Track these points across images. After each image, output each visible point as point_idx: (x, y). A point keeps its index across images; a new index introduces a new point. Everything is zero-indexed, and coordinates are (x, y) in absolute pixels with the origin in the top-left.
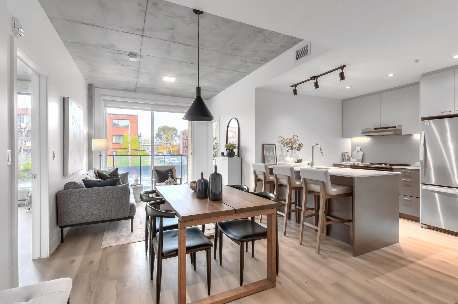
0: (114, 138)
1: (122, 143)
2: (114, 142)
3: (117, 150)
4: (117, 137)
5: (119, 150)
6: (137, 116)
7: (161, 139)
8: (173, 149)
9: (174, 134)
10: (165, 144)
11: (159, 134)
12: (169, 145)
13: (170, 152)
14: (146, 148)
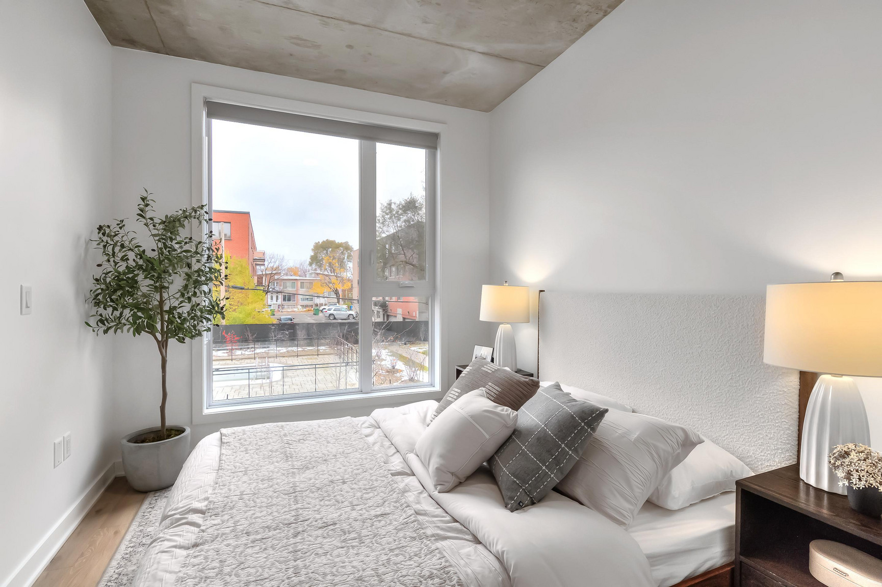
7: (320, 266)
8: (343, 286)
9: (346, 258)
10: (327, 275)
11: (317, 257)
12: (333, 279)
13: (336, 292)
14: (289, 284)
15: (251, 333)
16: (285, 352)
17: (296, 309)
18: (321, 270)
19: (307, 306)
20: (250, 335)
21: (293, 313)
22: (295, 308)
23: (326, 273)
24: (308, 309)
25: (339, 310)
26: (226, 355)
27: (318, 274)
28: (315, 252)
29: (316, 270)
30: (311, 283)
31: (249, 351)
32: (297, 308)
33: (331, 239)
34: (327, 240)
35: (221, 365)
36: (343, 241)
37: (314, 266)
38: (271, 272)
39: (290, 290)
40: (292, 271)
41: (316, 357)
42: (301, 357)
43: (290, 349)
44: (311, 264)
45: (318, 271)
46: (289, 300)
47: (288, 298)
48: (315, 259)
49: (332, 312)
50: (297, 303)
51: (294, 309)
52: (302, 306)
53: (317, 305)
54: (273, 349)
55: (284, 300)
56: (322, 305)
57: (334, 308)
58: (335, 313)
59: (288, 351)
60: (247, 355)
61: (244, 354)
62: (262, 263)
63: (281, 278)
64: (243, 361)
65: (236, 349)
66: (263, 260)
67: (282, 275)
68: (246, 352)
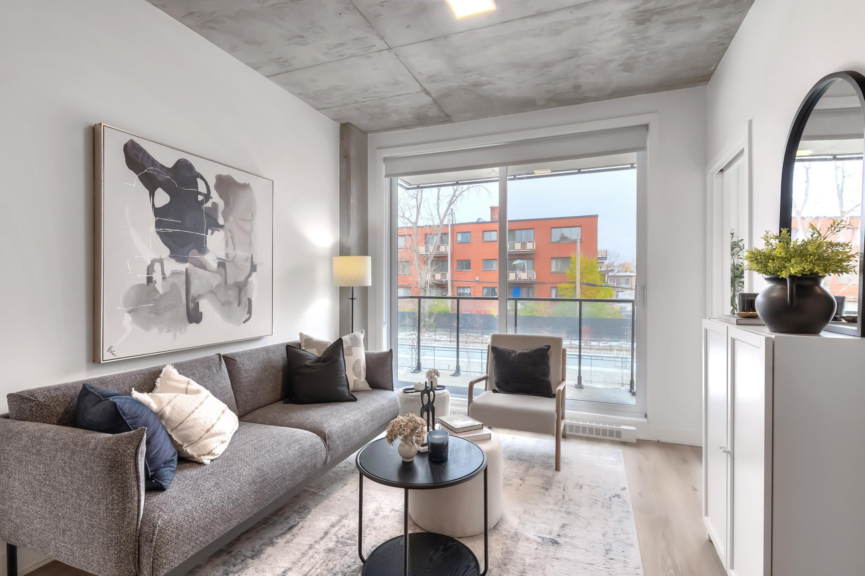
0: (554, 263)
1: (567, 271)
2: (553, 270)
3: (558, 285)
4: (560, 262)
5: (560, 285)
6: (596, 216)
14: (622, 280)
31: (602, 343)
35: (583, 353)
38: (606, 269)
39: (624, 286)
40: (623, 267)
60: (602, 346)
61: (599, 345)
62: (603, 261)
63: (616, 275)
64: (600, 351)
65: (591, 340)
66: (605, 258)
67: (616, 272)
68: (600, 344)
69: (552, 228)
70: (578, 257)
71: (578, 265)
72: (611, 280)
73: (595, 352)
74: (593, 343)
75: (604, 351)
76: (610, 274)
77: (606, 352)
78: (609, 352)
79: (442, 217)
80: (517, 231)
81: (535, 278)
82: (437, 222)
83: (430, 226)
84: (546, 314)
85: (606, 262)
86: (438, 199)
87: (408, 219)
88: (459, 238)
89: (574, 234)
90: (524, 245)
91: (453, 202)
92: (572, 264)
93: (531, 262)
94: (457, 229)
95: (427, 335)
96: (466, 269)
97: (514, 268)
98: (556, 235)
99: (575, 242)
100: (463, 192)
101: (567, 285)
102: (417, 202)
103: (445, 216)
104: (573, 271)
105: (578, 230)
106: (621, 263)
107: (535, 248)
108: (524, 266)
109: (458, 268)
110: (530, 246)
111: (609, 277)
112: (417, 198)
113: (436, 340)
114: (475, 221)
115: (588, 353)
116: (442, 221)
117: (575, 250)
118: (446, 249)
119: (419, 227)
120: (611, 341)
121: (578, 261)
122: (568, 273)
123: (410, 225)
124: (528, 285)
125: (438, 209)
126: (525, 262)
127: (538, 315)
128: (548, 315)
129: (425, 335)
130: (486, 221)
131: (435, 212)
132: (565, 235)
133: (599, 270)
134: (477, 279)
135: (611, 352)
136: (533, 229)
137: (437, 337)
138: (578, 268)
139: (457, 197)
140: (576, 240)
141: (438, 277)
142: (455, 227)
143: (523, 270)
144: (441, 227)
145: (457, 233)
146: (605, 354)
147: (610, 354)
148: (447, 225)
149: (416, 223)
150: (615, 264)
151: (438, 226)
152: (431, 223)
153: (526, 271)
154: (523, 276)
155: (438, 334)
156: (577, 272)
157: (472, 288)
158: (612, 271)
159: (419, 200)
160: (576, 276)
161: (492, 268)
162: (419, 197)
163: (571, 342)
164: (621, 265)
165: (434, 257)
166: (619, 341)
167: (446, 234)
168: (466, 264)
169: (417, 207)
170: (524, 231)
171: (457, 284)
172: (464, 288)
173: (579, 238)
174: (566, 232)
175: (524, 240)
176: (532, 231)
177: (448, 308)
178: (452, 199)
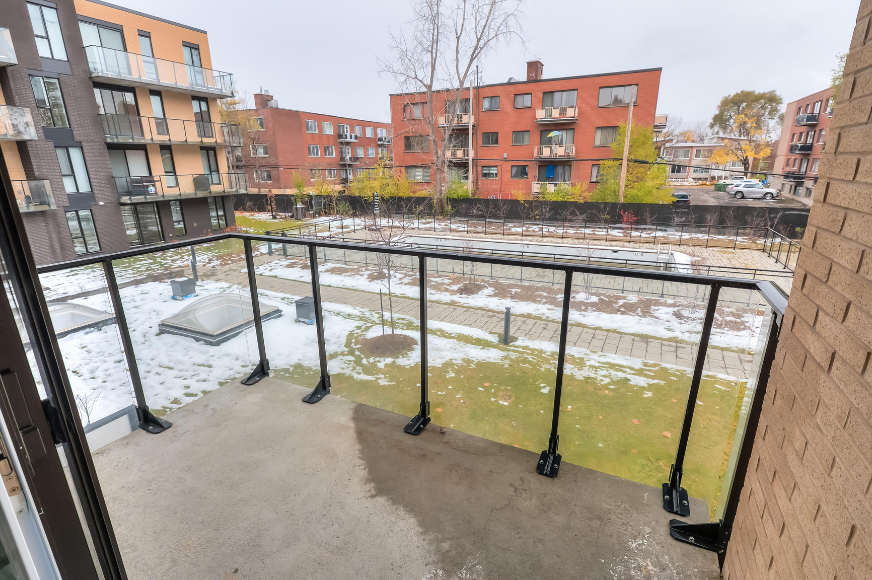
0: (599, 134)
1: (613, 145)
2: (598, 142)
4: (605, 133)
5: (603, 162)
7: (724, 128)
8: (756, 153)
9: (767, 113)
10: (736, 140)
11: (723, 116)
12: (744, 145)
13: (745, 162)
14: (681, 152)
15: (650, 213)
16: (688, 239)
17: (685, 183)
18: (724, 133)
19: (700, 179)
20: (648, 216)
21: (682, 187)
22: (684, 181)
23: (733, 137)
24: (701, 182)
25: (752, 186)
26: (622, 235)
27: (723, 139)
28: (721, 110)
29: (718, 133)
30: (710, 150)
31: (645, 232)
32: (687, 181)
33: (748, 89)
34: (742, 92)
35: (620, 247)
36: (767, 91)
37: (716, 128)
38: (663, 139)
39: (681, 160)
40: (686, 136)
41: (732, 250)
42: (711, 249)
43: (694, 235)
44: (712, 126)
45: (721, 135)
46: (679, 171)
47: (677, 169)
48: (720, 120)
49: (740, 188)
50: (687, 176)
51: (684, 183)
52: (694, 179)
53: (713, 178)
54: (673, 234)
55: (673, 172)
56: (720, 178)
57: (744, 184)
58: (744, 190)
59: (691, 238)
60: (645, 238)
61: (640, 236)
62: (661, 130)
63: (674, 146)
64: (641, 245)
65: (631, 229)
66: (664, 126)
67: (674, 142)
68: (643, 235)
69: (600, 88)
70: (629, 126)
71: (627, 136)
72: (667, 152)
73: (635, 245)
74: (635, 234)
75: (645, 245)
76: (667, 145)
77: (648, 245)
78: (652, 245)
79: (462, 76)
80: (556, 93)
81: (574, 153)
82: (456, 85)
83: (448, 90)
84: (582, 198)
85: (664, 131)
86: (457, 52)
87: (421, 81)
88: (486, 104)
89: (628, 95)
90: (563, 111)
91: (476, 56)
92: (620, 135)
93: (570, 133)
94: (483, 93)
95: (444, 224)
96: (492, 144)
97: (549, 142)
98: (606, 97)
99: (627, 106)
100: (488, 41)
101: (611, 163)
102: (432, 58)
103: (465, 76)
104: (620, 144)
105: (634, 89)
106: (683, 132)
107: (576, 115)
108: (562, 139)
109: (483, 144)
110: (571, 113)
111: (665, 148)
112: (432, 52)
113: (451, 230)
114: (506, 81)
115: (626, 247)
116: (462, 83)
117: (625, 117)
118: (469, 120)
119: (434, 92)
120: (656, 230)
121: (628, 131)
122: (613, 147)
123: (424, 89)
124: (566, 163)
125: (457, 66)
126: (564, 133)
127: (572, 200)
128: (584, 199)
129: (442, 224)
130: (520, 81)
131: (453, 70)
132: (619, 98)
133: (655, 140)
134: (505, 155)
135: (654, 246)
136: (577, 89)
137: (454, 226)
138: (627, 141)
139: (481, 48)
140: (629, 103)
141: (460, 154)
142: (481, 91)
143: (560, 144)
144: (460, 91)
145: (483, 98)
146: (647, 248)
147: (653, 249)
148: (468, 89)
149: (430, 87)
150: (676, 133)
151: (458, 89)
152: (449, 87)
153: (564, 145)
154: (560, 152)
155: (455, 223)
156: (626, 145)
157: (499, 167)
158: (671, 140)
159: (434, 55)
160: (623, 150)
161: (523, 142)
162: (434, 51)
163: (607, 232)
164: (682, 134)
165: (453, 130)
166: (666, 231)
167: (467, 100)
168: (492, 138)
169: (432, 64)
170: (565, 93)
171: (481, 163)
172: (489, 167)
173: (633, 100)
174: (618, 92)
175: (564, 105)
176: (576, 92)
177: (468, 192)
178: (474, 52)
